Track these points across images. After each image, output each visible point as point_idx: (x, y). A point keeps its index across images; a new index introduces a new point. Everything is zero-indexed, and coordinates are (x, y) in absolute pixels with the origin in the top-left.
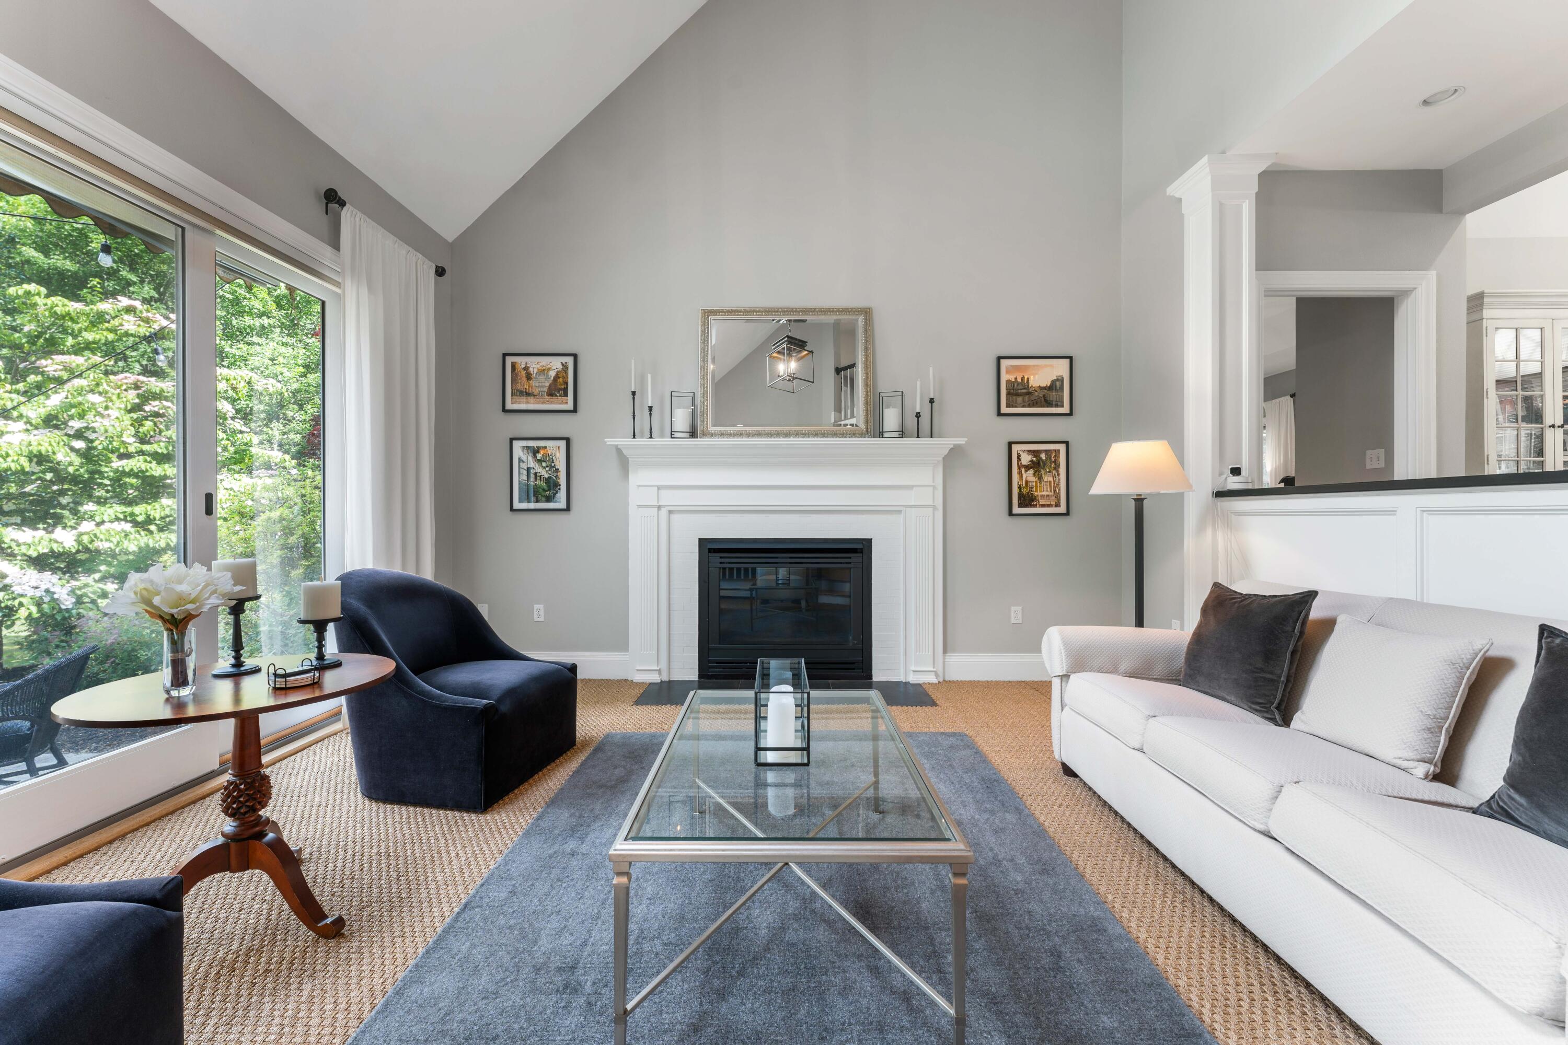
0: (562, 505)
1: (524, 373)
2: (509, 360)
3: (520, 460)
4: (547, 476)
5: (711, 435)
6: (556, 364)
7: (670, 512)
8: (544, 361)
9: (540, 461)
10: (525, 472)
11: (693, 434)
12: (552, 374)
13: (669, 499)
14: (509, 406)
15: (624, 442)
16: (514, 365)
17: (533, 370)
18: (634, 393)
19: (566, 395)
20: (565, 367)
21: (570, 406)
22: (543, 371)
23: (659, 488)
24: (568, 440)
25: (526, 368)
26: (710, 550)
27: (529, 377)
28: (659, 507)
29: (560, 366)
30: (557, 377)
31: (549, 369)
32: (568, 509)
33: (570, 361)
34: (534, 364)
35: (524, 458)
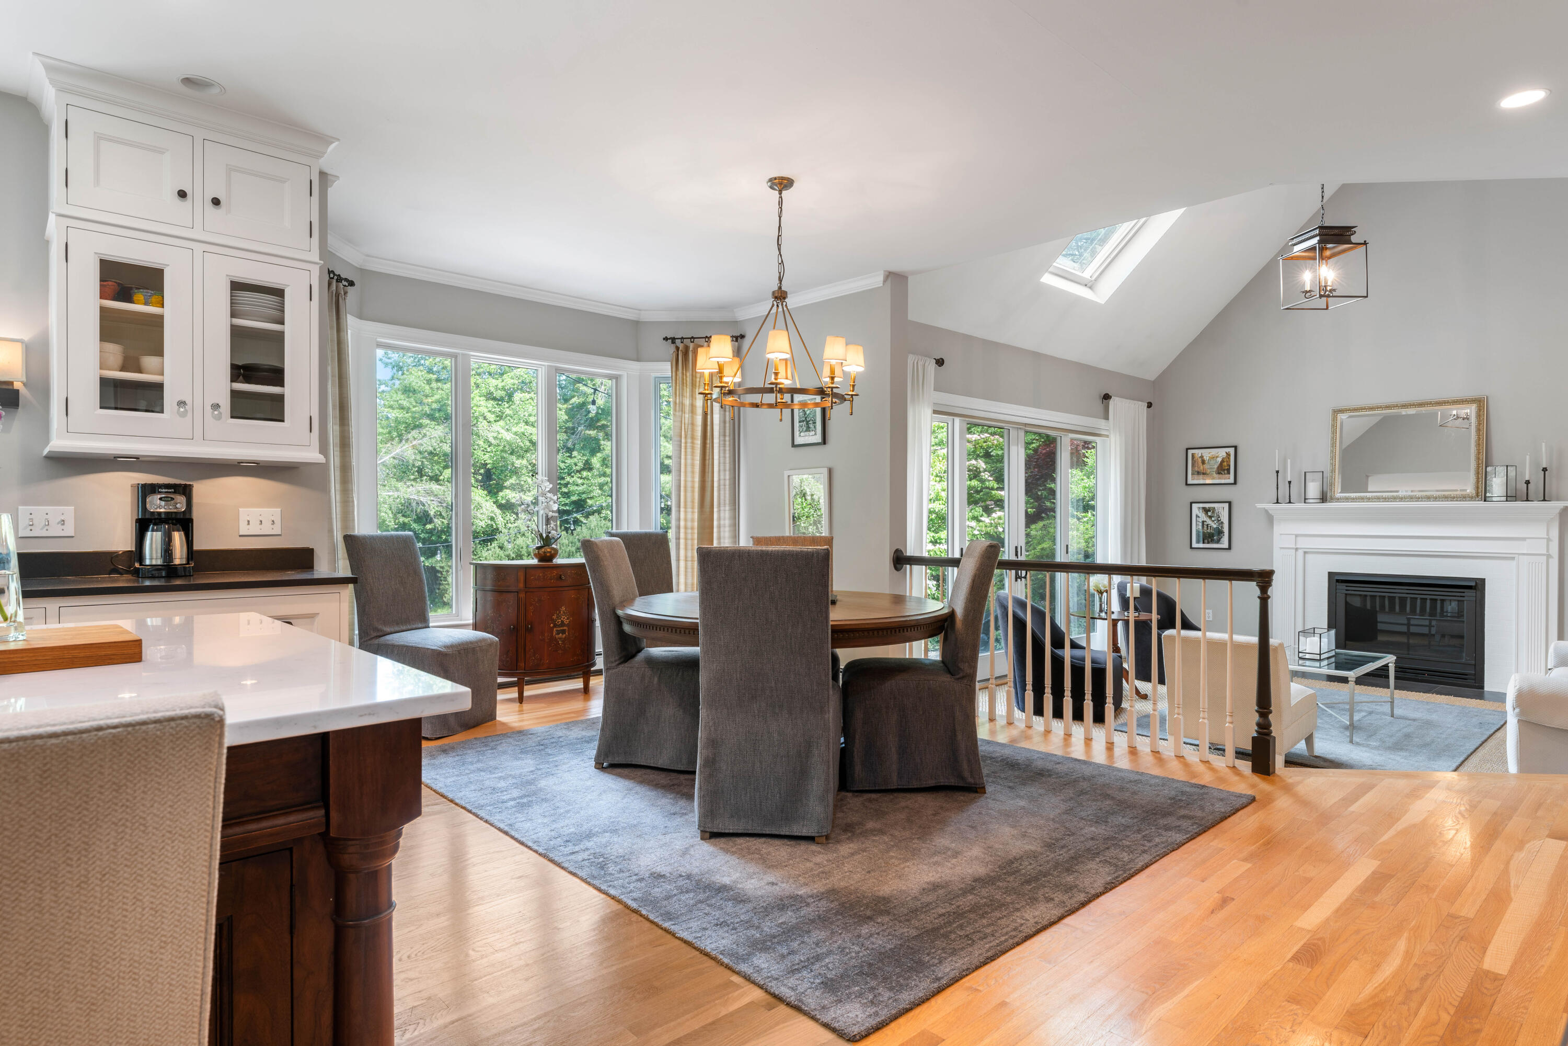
0: (1226, 545)
1: (1200, 460)
2: (1190, 452)
3: (1197, 516)
4: (1215, 526)
5: (1338, 500)
6: (1222, 453)
7: (1305, 553)
8: (1214, 452)
9: (1210, 517)
10: (1201, 524)
11: (1323, 499)
12: (1219, 460)
13: (1304, 543)
14: (1190, 482)
15: (1271, 507)
16: (1193, 455)
17: (1206, 458)
18: (1277, 472)
19: (1229, 473)
20: (1228, 454)
21: (1232, 480)
22: (1214, 458)
23: (1297, 536)
24: (1230, 503)
25: (1202, 457)
26: (1338, 581)
27: (1203, 462)
28: (1297, 549)
29: (1225, 455)
30: (1223, 461)
31: (1217, 457)
32: (1230, 548)
33: (1232, 451)
34: (1207, 454)
35: (1200, 515)
